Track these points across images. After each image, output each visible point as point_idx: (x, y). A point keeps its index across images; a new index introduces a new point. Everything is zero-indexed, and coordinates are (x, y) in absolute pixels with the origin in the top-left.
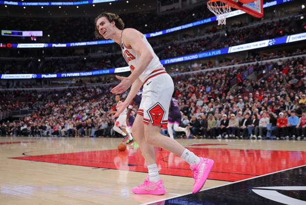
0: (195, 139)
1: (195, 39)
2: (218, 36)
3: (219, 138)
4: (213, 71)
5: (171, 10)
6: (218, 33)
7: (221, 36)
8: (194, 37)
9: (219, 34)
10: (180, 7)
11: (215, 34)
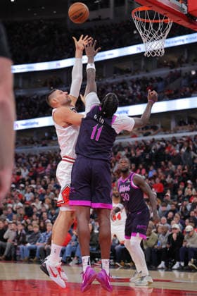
0: (118, 269)
1: (135, 77)
2: (178, 75)
3: (162, 269)
4: (163, 140)
5: (94, 20)
6: (178, 69)
7: (183, 74)
8: (133, 74)
9: (181, 71)
10: (111, 16)
11: (173, 70)
